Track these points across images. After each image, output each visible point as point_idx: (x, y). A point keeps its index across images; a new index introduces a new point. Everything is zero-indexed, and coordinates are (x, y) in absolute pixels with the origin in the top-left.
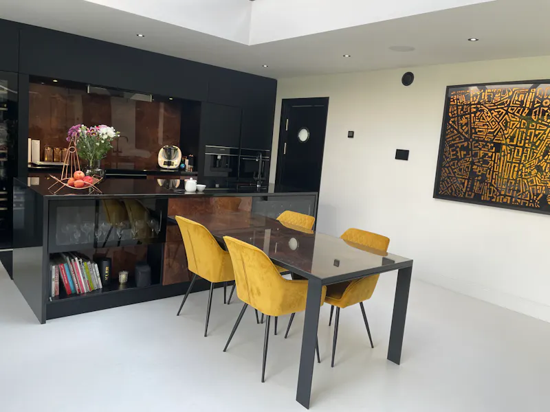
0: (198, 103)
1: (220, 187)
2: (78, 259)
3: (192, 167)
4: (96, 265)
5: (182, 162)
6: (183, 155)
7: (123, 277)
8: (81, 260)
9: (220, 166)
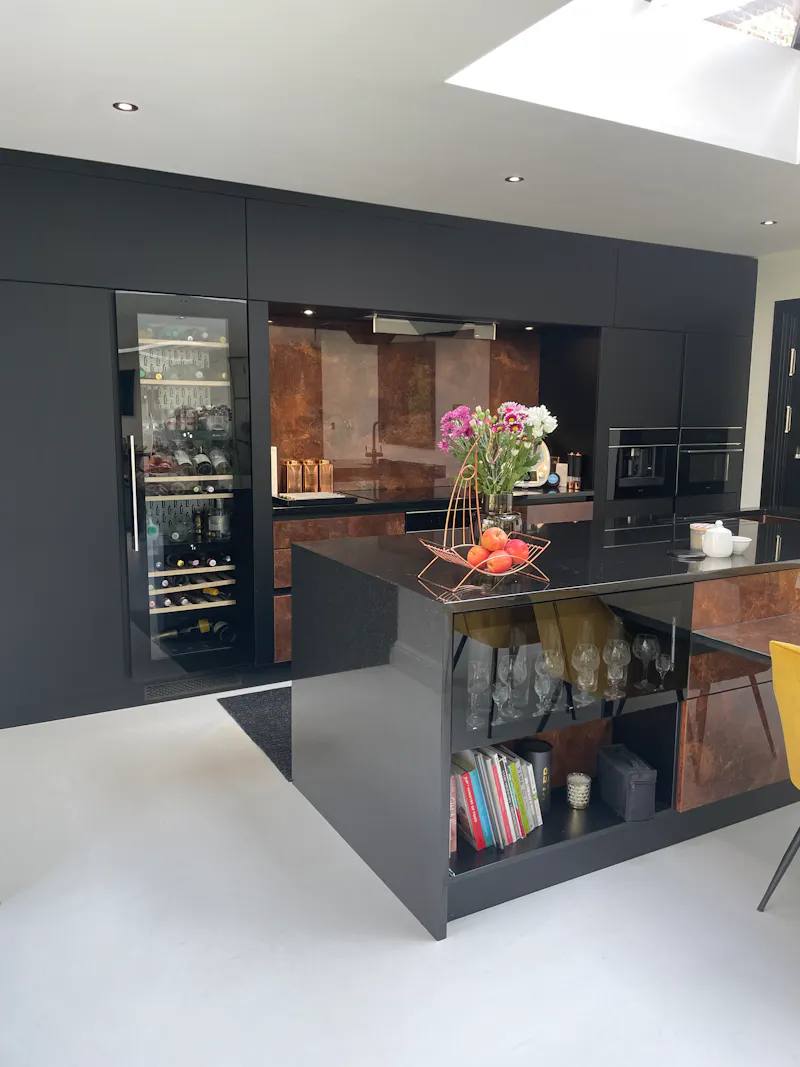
0: (593, 332)
1: (639, 522)
2: (500, 757)
3: (577, 479)
4: (530, 767)
5: (553, 470)
6: (553, 453)
7: (579, 790)
8: (504, 759)
9: (634, 473)
